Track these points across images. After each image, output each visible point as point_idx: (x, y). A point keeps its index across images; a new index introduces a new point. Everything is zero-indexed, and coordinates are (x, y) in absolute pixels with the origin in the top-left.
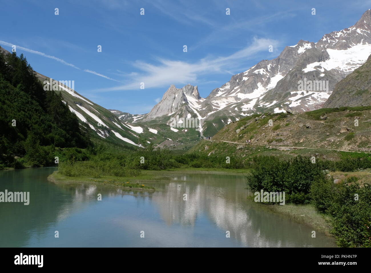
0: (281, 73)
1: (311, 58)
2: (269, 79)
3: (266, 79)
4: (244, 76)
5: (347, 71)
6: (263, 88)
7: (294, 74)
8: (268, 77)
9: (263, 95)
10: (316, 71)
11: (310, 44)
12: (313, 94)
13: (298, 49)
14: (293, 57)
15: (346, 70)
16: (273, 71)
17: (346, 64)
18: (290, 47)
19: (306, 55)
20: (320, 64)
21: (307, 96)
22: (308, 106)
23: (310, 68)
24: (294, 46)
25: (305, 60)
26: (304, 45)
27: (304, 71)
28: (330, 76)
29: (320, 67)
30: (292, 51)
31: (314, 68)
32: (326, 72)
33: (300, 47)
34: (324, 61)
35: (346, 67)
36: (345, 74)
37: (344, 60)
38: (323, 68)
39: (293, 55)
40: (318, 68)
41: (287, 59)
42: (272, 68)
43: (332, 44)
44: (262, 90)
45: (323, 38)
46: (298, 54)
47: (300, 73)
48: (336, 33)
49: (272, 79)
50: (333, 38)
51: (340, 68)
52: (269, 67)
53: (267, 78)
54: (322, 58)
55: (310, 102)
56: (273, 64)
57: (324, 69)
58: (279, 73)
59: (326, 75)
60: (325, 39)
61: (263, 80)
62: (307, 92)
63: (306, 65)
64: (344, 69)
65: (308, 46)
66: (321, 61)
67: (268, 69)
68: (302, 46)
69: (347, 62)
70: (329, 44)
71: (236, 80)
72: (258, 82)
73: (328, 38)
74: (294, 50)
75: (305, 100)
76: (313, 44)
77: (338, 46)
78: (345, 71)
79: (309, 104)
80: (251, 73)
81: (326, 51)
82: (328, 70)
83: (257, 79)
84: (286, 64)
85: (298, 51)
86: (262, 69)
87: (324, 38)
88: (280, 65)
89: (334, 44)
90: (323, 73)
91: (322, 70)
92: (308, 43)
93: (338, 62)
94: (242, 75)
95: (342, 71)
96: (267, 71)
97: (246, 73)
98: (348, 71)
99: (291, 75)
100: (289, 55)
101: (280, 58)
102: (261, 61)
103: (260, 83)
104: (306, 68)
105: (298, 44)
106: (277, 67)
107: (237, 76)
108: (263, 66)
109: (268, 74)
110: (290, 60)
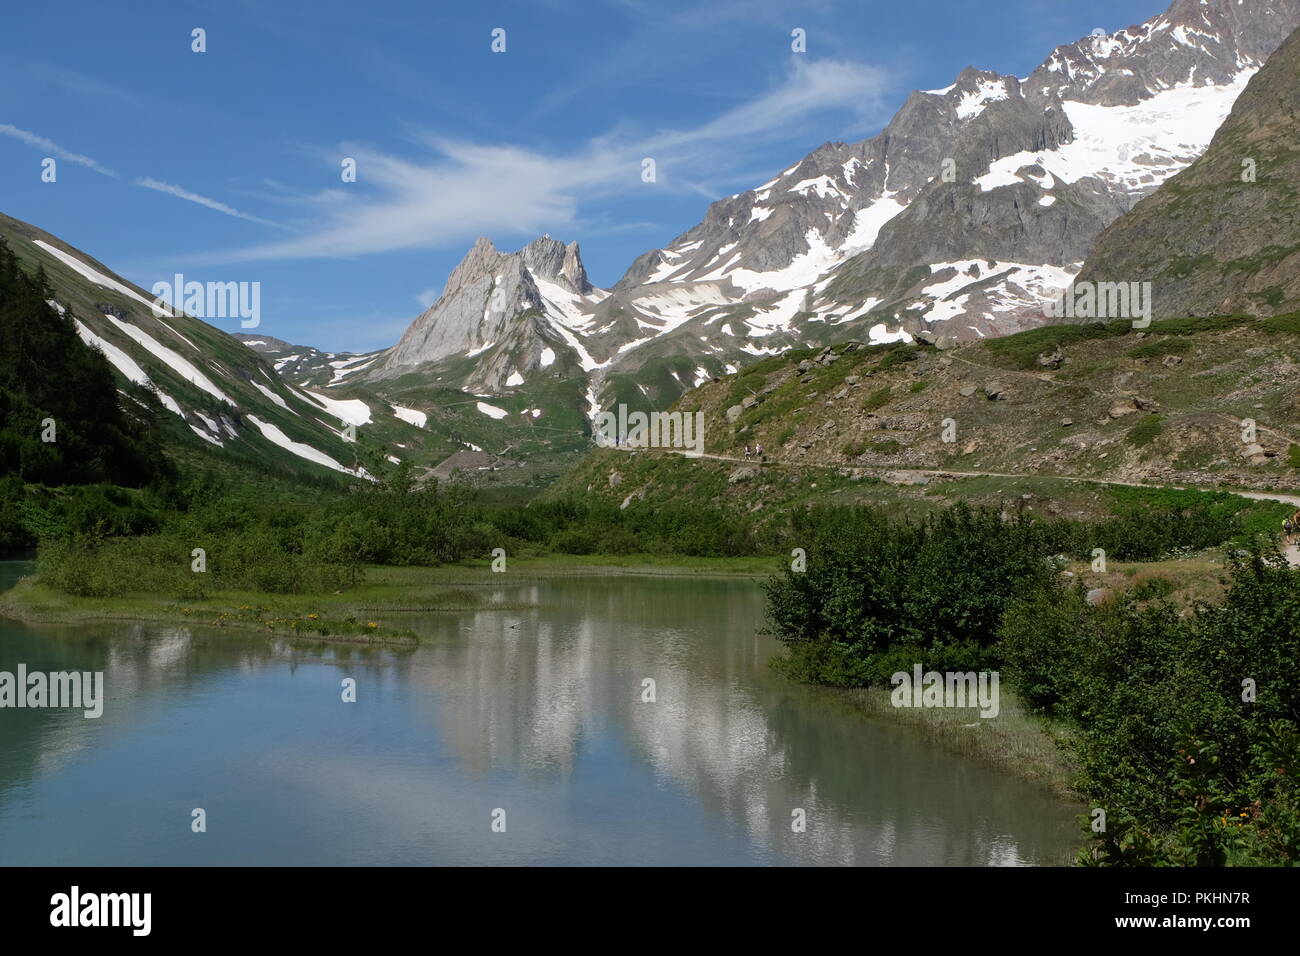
0: (894, 193)
1: (1005, 137)
2: (850, 216)
3: (838, 217)
4: (756, 205)
5: (1137, 187)
6: (828, 251)
7: (944, 195)
8: (844, 207)
9: (828, 276)
10: (1025, 186)
11: (1000, 84)
12: (1014, 270)
13: (957, 102)
14: (939, 131)
15: (1133, 183)
16: (866, 188)
17: (1135, 160)
18: (928, 92)
19: (987, 126)
20: (1038, 160)
21: (991, 282)
22: (993, 318)
23: (1001, 173)
24: (944, 92)
25: (981, 143)
26: (980, 86)
27: (979, 185)
28: (1074, 204)
29: (1038, 170)
30: (935, 108)
31: (1016, 174)
32: (1059, 188)
33: (966, 94)
34: (1054, 148)
35: (1134, 171)
36: (1129, 198)
37: (1127, 145)
38: (1048, 176)
39: (940, 126)
40: (1030, 176)
41: (917, 138)
42: (861, 174)
43: (1084, 84)
44: (825, 259)
45: (1049, 61)
46: (957, 121)
47: (965, 194)
48: (1096, 42)
49: (861, 215)
50: (1088, 62)
51: (1112, 176)
52: (849, 168)
53: (840, 210)
54: (1046, 137)
55: (1003, 301)
56: (863, 160)
57: (1054, 176)
58: (887, 193)
59: (1059, 202)
60: (1055, 66)
61: (826, 218)
62: (992, 265)
63: (987, 164)
64: (1125, 176)
65: (996, 90)
66: (1044, 150)
67: (847, 176)
68: (973, 89)
69: (1137, 153)
70: (1072, 82)
71: (725, 220)
72: (808, 229)
73: (1069, 62)
74: (942, 107)
75: (985, 295)
76: (1012, 86)
77: (1107, 91)
78: (1130, 187)
79: (996, 308)
80: (781, 193)
81: (1061, 110)
82: (1069, 180)
83: (803, 216)
84: (911, 157)
85: (958, 110)
86: (824, 178)
87: (1055, 60)
88: (892, 163)
89: (1089, 83)
90: (1051, 192)
91: (1047, 183)
92: (995, 78)
93: (1105, 150)
94: (747, 201)
95: (1120, 186)
96: (842, 183)
97: (762, 192)
98: (1140, 186)
99: (931, 201)
100: (924, 124)
101: (891, 135)
102: (820, 148)
103: (816, 231)
104: (989, 175)
105: (959, 83)
106: (878, 168)
107: (729, 205)
108: (828, 166)
109: (848, 198)
110: (927, 144)
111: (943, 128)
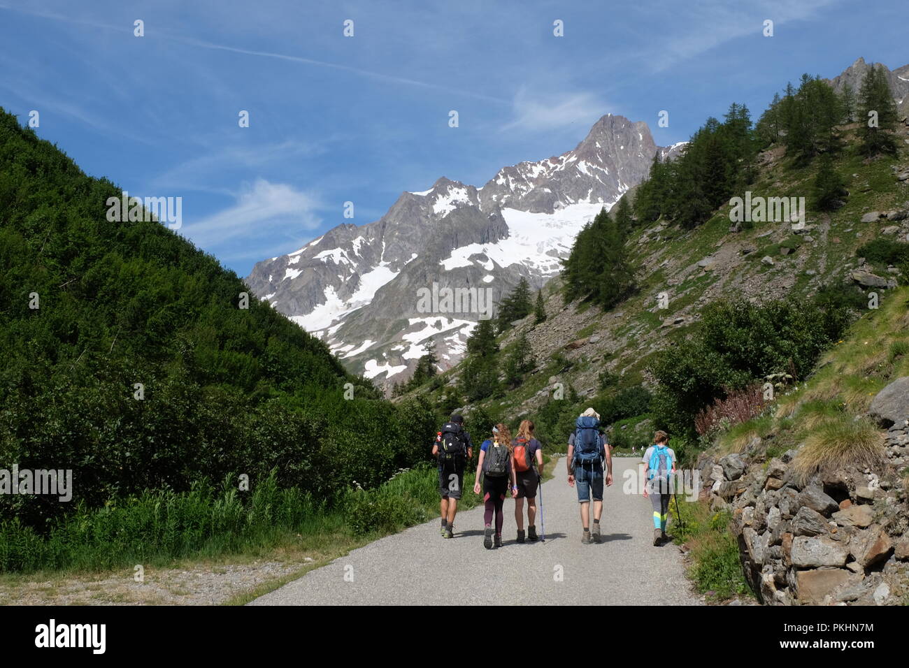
0: (388, 263)
1: (462, 234)
2: (356, 278)
3: (348, 279)
4: (289, 267)
5: (547, 272)
6: (340, 303)
7: (420, 270)
8: (352, 271)
9: (339, 322)
10: (474, 268)
11: (463, 191)
12: (465, 325)
13: (434, 202)
14: (420, 221)
15: (546, 269)
16: (368, 260)
17: (548, 253)
18: (414, 193)
19: (450, 224)
20: (484, 250)
21: (449, 333)
22: (449, 359)
23: (459, 258)
24: (425, 194)
25: (446, 237)
26: (450, 191)
27: (444, 265)
28: (505, 282)
29: (483, 257)
30: (418, 205)
31: (468, 259)
32: (497, 271)
33: (440, 196)
34: (495, 242)
35: (547, 261)
36: (542, 279)
37: (543, 242)
38: (490, 261)
39: (421, 217)
40: (478, 261)
41: (405, 225)
42: (365, 249)
43: (520, 194)
44: (337, 309)
45: (497, 177)
46: (433, 215)
47: (434, 271)
48: (529, 167)
49: (364, 278)
50: (523, 179)
51: (532, 264)
52: (357, 244)
53: (350, 274)
54: (490, 234)
55: (456, 347)
56: (367, 239)
57: (495, 263)
58: (383, 263)
59: (496, 280)
60: (501, 181)
61: (339, 279)
62: (450, 321)
63: (450, 251)
64: (541, 264)
65: (461, 195)
66: (488, 243)
67: (355, 249)
68: (445, 193)
69: (549, 249)
70: (512, 193)
71: (266, 276)
72: (326, 286)
73: (511, 179)
74: (423, 204)
75: (444, 342)
76: (472, 192)
77: (533, 203)
78: (543, 272)
79: (451, 352)
80: (308, 259)
81: (501, 215)
82: (503, 265)
83: (323, 277)
84: (401, 239)
85: (434, 207)
86: (339, 250)
87: (501, 177)
88: (387, 242)
89: (524, 194)
90: (491, 273)
91: (489, 266)
92: (460, 186)
93: (528, 245)
94: (282, 263)
95: (537, 271)
96: (351, 254)
97: (294, 257)
98: (550, 271)
99: (411, 275)
100: (410, 216)
101: (387, 222)
102: (337, 227)
103: (332, 288)
104: (451, 258)
105: (436, 188)
106: (377, 245)
107: (270, 264)
108: (342, 241)
109: (355, 265)
110: (412, 230)
111: (424, 219)
